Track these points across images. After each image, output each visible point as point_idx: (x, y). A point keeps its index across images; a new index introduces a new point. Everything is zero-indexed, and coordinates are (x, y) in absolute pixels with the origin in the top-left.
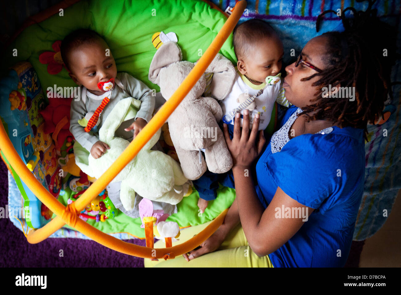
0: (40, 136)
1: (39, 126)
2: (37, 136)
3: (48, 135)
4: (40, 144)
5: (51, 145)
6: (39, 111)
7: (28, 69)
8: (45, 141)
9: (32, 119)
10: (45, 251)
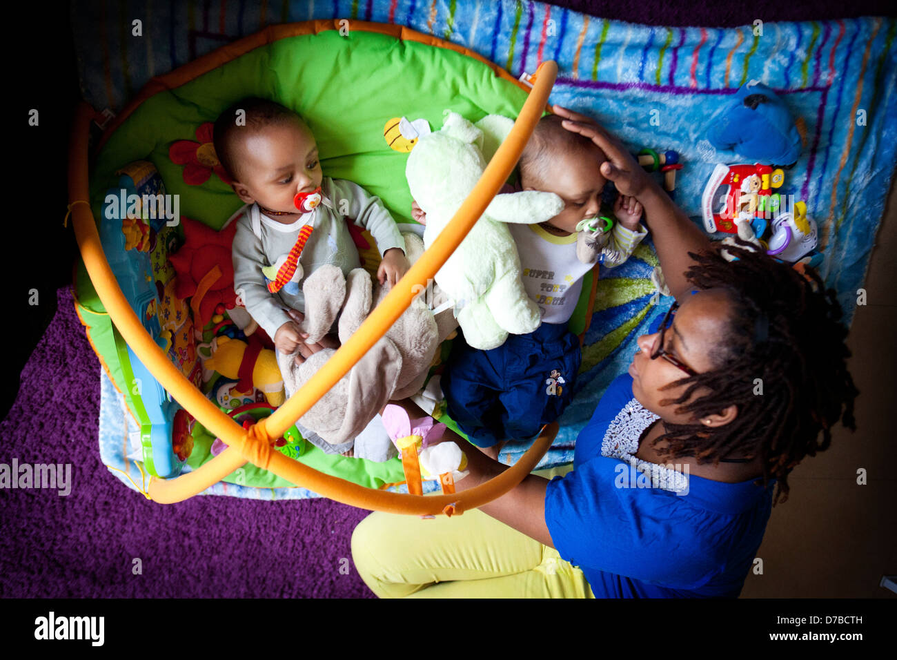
0: (169, 303)
1: (167, 283)
2: (164, 302)
3: (182, 301)
4: (169, 316)
5: (187, 320)
6: (168, 256)
7: (151, 176)
8: (178, 312)
9: (157, 270)
10: (165, 520)
